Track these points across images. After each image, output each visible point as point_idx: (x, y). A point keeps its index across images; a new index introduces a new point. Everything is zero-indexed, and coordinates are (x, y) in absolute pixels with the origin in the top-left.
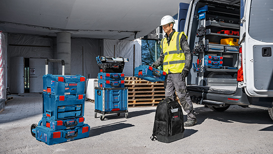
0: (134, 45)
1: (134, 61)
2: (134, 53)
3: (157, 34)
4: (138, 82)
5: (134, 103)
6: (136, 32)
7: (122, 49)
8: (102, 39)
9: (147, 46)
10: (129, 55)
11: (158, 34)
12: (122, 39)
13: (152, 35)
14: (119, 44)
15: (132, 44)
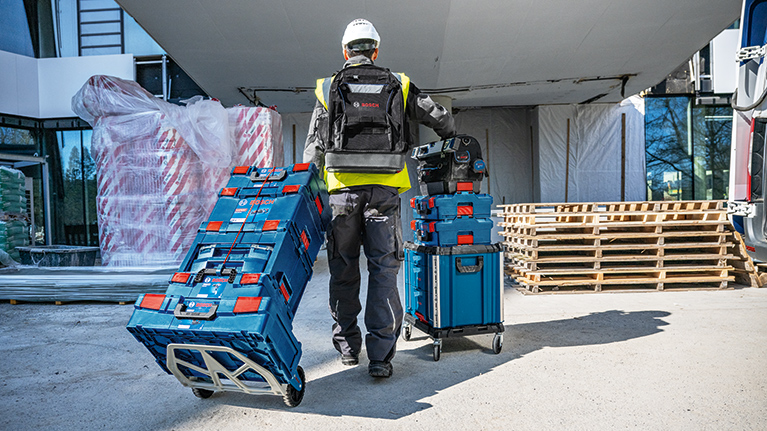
0: (624, 115)
1: (623, 157)
2: (623, 138)
3: (693, 79)
4: (617, 219)
5: (599, 281)
6: (625, 79)
7: (590, 128)
8: (535, 107)
9: (669, 116)
10: (610, 143)
11: (695, 77)
12: (589, 101)
13: (675, 81)
14: (580, 114)
15: (615, 112)
